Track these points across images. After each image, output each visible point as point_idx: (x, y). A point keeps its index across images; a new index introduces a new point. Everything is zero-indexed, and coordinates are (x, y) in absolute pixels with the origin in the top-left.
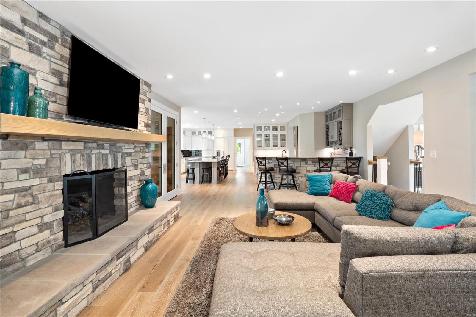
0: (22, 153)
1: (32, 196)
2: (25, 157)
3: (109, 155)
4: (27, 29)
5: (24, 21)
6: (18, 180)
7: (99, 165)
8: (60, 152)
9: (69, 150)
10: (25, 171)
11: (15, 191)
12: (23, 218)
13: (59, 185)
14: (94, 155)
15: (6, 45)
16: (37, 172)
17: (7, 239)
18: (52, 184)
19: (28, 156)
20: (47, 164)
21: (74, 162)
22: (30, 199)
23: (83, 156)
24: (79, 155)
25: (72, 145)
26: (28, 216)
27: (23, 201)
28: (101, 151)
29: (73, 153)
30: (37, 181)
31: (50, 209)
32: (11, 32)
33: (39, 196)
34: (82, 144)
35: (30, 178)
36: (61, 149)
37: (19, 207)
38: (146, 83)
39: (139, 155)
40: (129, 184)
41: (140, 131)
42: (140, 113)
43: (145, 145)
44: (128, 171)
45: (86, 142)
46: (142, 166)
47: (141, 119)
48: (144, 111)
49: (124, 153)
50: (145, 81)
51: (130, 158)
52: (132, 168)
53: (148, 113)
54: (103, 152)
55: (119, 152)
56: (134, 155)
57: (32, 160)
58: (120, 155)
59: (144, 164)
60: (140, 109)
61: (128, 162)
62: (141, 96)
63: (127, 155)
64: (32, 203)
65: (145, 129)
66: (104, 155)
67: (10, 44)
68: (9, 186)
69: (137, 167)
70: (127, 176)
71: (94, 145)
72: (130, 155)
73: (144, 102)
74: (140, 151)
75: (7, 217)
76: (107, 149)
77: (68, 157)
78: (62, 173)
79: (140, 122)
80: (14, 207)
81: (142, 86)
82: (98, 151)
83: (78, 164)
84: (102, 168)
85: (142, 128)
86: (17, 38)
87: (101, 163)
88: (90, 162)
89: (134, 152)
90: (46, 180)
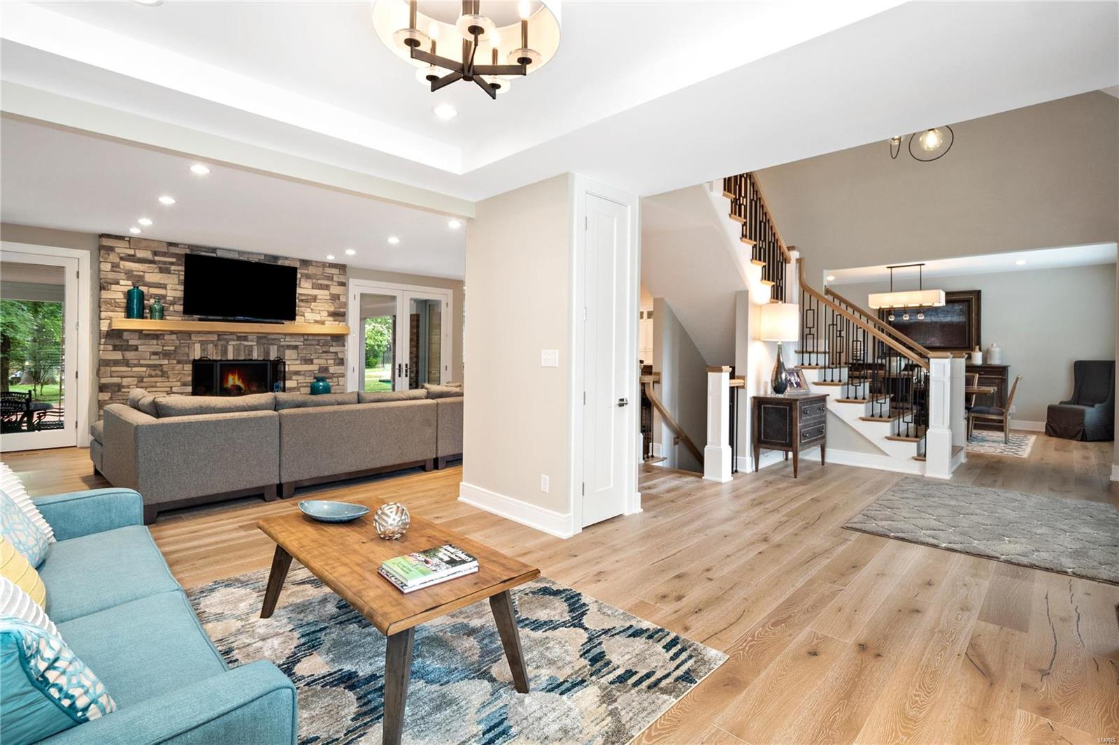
0: (155, 342)
1: (162, 371)
2: (157, 345)
3: (255, 348)
4: (157, 258)
5: (155, 253)
6: (150, 359)
7: (239, 354)
8: (188, 342)
9: (200, 341)
10: (155, 353)
11: (148, 366)
12: (154, 384)
13: (189, 367)
14: (232, 346)
15: (142, 274)
16: (166, 355)
18: (181, 365)
19: (159, 344)
20: (175, 351)
21: (203, 350)
22: (160, 373)
23: (216, 346)
24: (211, 345)
25: (202, 337)
26: (158, 384)
27: (153, 373)
28: (242, 342)
29: (203, 343)
30: (166, 362)
31: (179, 384)
32: (144, 265)
33: (169, 372)
34: (216, 336)
35: (160, 359)
36: (191, 340)
37: (151, 376)
38: (332, 265)
39: (316, 349)
40: (291, 379)
41: (316, 322)
42: (317, 301)
43: (329, 338)
44: (289, 365)
45: (220, 335)
46: (322, 362)
47: (320, 308)
48: (329, 297)
49: (283, 346)
50: (330, 264)
51: (295, 351)
52: (299, 362)
53: (339, 299)
54: (246, 343)
55: (274, 344)
56: (303, 349)
57: (163, 346)
58: (276, 347)
59: (327, 359)
60: (319, 297)
61: (289, 356)
62: (320, 282)
63: (289, 347)
64: (162, 376)
65: (331, 319)
66: (247, 346)
67: (144, 272)
68: (142, 362)
69: (311, 362)
70: (287, 370)
71: (231, 337)
72: (296, 347)
73: (327, 287)
74: (318, 345)
75: (142, 381)
76: (252, 341)
77: (198, 346)
78: (192, 358)
79: (318, 312)
80: (146, 375)
81: (323, 270)
82: (239, 342)
83: (209, 352)
84: (243, 358)
85: (323, 318)
86: (149, 267)
87: (242, 353)
88: (225, 352)
89: (304, 345)
90: (175, 362)
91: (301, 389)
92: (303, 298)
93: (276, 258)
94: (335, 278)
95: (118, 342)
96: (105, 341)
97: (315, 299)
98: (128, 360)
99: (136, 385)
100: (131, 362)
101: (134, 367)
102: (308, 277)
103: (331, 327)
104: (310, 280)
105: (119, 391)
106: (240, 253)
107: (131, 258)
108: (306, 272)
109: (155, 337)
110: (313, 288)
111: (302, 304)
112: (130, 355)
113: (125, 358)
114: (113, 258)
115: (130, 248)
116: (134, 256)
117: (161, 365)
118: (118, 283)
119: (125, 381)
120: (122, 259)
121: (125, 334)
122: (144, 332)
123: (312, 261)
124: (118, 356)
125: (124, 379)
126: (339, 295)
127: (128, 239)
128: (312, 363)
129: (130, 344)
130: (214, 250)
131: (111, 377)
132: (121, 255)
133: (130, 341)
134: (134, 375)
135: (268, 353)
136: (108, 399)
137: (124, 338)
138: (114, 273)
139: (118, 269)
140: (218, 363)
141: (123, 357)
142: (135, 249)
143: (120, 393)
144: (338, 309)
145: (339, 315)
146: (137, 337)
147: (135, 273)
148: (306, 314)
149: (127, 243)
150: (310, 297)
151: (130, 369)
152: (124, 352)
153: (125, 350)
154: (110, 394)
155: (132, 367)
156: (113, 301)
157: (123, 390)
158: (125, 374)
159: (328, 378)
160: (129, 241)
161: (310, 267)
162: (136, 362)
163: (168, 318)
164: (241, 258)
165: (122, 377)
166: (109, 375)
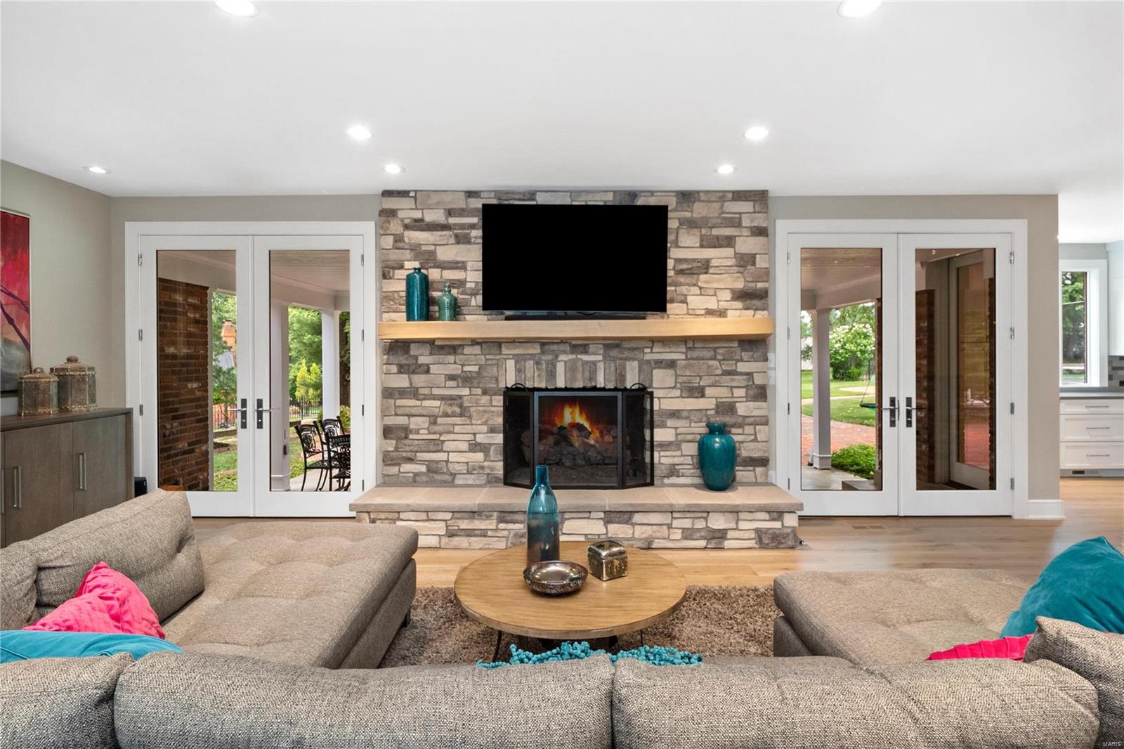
0: (451, 358)
1: (461, 406)
2: (455, 363)
3: (601, 365)
4: (452, 220)
5: (450, 213)
6: (445, 387)
7: (574, 379)
8: (497, 357)
9: (514, 355)
10: (452, 377)
11: (442, 398)
12: (451, 429)
13: (499, 401)
14: (563, 364)
15: (432, 248)
16: (466, 380)
17: (435, 445)
19: (458, 362)
20: (479, 373)
21: (519, 371)
22: (458, 410)
23: (538, 363)
24: (532, 362)
25: (518, 347)
26: (457, 429)
27: (449, 410)
28: (579, 356)
29: (519, 359)
30: (466, 391)
31: (485, 428)
32: (435, 233)
33: (472, 409)
34: (538, 346)
35: (458, 386)
36: (501, 354)
37: (446, 415)
38: (739, 196)
39: (709, 367)
40: (663, 426)
41: (710, 312)
42: (711, 271)
43: (735, 344)
44: (659, 398)
45: (544, 343)
46: (722, 393)
47: (715, 285)
48: (732, 262)
49: (648, 362)
50: (734, 192)
51: (671, 372)
52: (677, 393)
53: (754, 264)
54: (585, 358)
55: (634, 359)
56: (685, 367)
57: (463, 366)
58: (635, 364)
59: (732, 387)
60: (714, 263)
61: (661, 381)
62: (715, 232)
63: (660, 364)
64: (461, 415)
65: (739, 304)
66: (587, 362)
67: (435, 245)
68: (436, 392)
69: (700, 392)
70: (656, 407)
71: (562, 347)
72: (672, 364)
73: (729, 242)
74: (715, 359)
75: (435, 423)
76: (595, 354)
77: (511, 364)
78: (502, 385)
79: (712, 292)
80: (440, 414)
81: (722, 207)
82: (573, 356)
83: (529, 374)
84: (580, 385)
85: (723, 305)
86: (441, 236)
87: (579, 376)
88: (552, 374)
89: (687, 359)
90: (479, 391)
91: (684, 446)
92: (684, 266)
93: (633, 194)
94: (746, 222)
95: (403, 360)
96: (388, 359)
97: (705, 266)
98: (417, 388)
99: (428, 429)
100: (421, 391)
101: (425, 399)
102: (691, 224)
103: (740, 322)
104: (696, 231)
105: (406, 438)
106: (574, 192)
107: (418, 225)
108: (688, 215)
109: (452, 351)
110: (702, 246)
111: (682, 279)
112: (419, 380)
113: (413, 385)
114: (396, 227)
115: (416, 209)
116: (422, 220)
117: (460, 397)
118: (402, 267)
119: (415, 423)
120: (407, 227)
121: (413, 346)
122: (436, 343)
123: (698, 192)
124: (402, 381)
125: (413, 419)
126: (753, 256)
127: (412, 194)
128: (703, 396)
129: (419, 362)
130: (532, 195)
131: (396, 415)
132: (407, 221)
133: (419, 358)
134: (424, 412)
135: (622, 376)
136: (392, 449)
137: (412, 353)
138: (397, 251)
139: (401, 245)
140: (537, 395)
141: (411, 383)
142: (422, 209)
143: (406, 442)
144: (752, 285)
145: (755, 297)
146: (428, 352)
147: (424, 248)
148: (689, 298)
149: (413, 200)
150: (695, 265)
151: (418, 403)
152: (412, 376)
153: (414, 373)
154: (394, 442)
155: (421, 400)
156: (396, 295)
157: (411, 436)
158: (414, 411)
159: (734, 426)
160: (415, 198)
161: (696, 204)
162: (426, 391)
163: (468, 317)
164: (574, 203)
165: (410, 416)
166: (393, 413)
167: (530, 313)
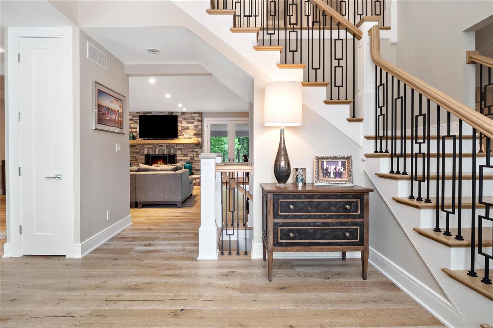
0: (134, 148)
3: (165, 150)
4: (134, 118)
7: (160, 152)
9: (147, 148)
12: (133, 163)
13: (144, 157)
14: (157, 149)
16: (137, 153)
18: (141, 157)
20: (139, 151)
21: (148, 151)
22: (135, 159)
23: (152, 149)
25: (148, 146)
26: (135, 163)
27: (133, 159)
29: (148, 148)
30: (137, 155)
33: (138, 159)
34: (152, 145)
36: (144, 147)
37: (133, 160)
38: (195, 113)
39: (188, 150)
40: (179, 163)
41: (189, 138)
42: (189, 129)
43: (194, 145)
44: (178, 157)
45: (153, 145)
46: (191, 155)
47: (189, 132)
48: (193, 127)
49: (176, 149)
50: (194, 112)
51: (180, 151)
52: (182, 155)
53: (198, 128)
54: (162, 148)
55: (172, 148)
56: (183, 150)
57: (136, 150)
58: (173, 149)
59: (193, 154)
60: (189, 127)
61: (178, 152)
62: (190, 121)
63: (178, 149)
64: (136, 160)
65: (195, 136)
66: (163, 149)
69: (187, 155)
70: (177, 159)
71: (157, 146)
72: (180, 149)
73: (193, 123)
74: (190, 148)
76: (164, 147)
77: (146, 149)
78: (144, 154)
79: (189, 134)
81: (191, 115)
82: (159, 148)
83: (150, 151)
84: (161, 154)
85: (191, 136)
87: (161, 152)
88: (155, 152)
89: (184, 148)
90: (140, 155)
92: (183, 128)
93: (172, 113)
94: (196, 119)
97: (188, 128)
102: (184, 119)
103: (195, 140)
104: (186, 121)
106: (159, 112)
108: (184, 117)
110: (187, 124)
111: (183, 131)
117: (136, 157)
123: (186, 112)
126: (198, 126)
128: (187, 156)
130: (151, 113)
135: (170, 152)
140: (150, 156)
144: (198, 132)
145: (199, 134)
148: (184, 135)
150: (186, 128)
159: (194, 162)
161: (186, 115)
163: (137, 139)
164: (160, 115)
167: (150, 138)
